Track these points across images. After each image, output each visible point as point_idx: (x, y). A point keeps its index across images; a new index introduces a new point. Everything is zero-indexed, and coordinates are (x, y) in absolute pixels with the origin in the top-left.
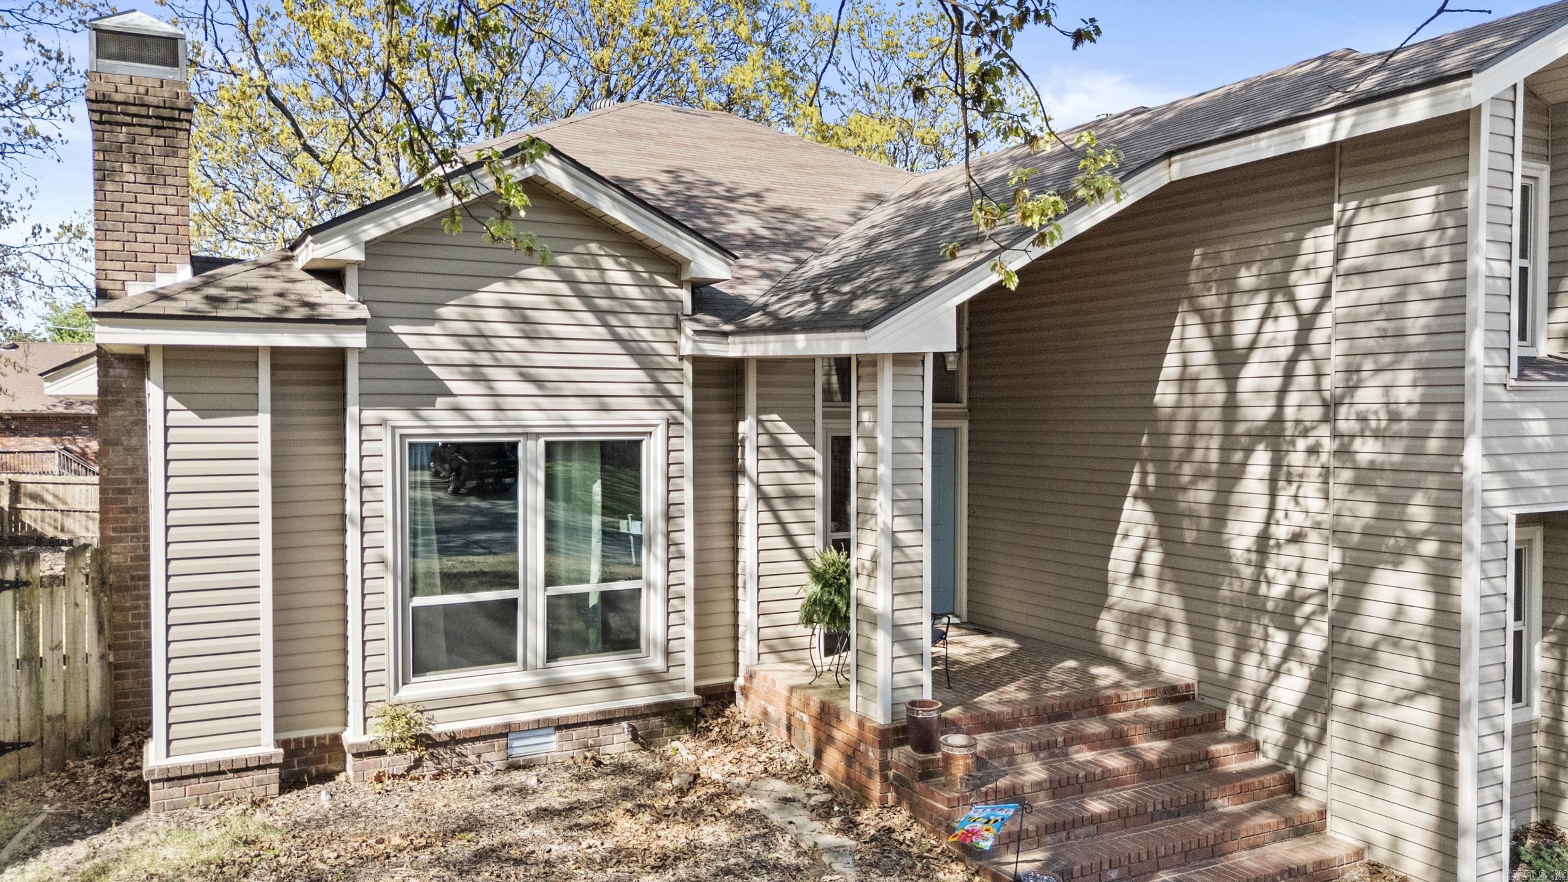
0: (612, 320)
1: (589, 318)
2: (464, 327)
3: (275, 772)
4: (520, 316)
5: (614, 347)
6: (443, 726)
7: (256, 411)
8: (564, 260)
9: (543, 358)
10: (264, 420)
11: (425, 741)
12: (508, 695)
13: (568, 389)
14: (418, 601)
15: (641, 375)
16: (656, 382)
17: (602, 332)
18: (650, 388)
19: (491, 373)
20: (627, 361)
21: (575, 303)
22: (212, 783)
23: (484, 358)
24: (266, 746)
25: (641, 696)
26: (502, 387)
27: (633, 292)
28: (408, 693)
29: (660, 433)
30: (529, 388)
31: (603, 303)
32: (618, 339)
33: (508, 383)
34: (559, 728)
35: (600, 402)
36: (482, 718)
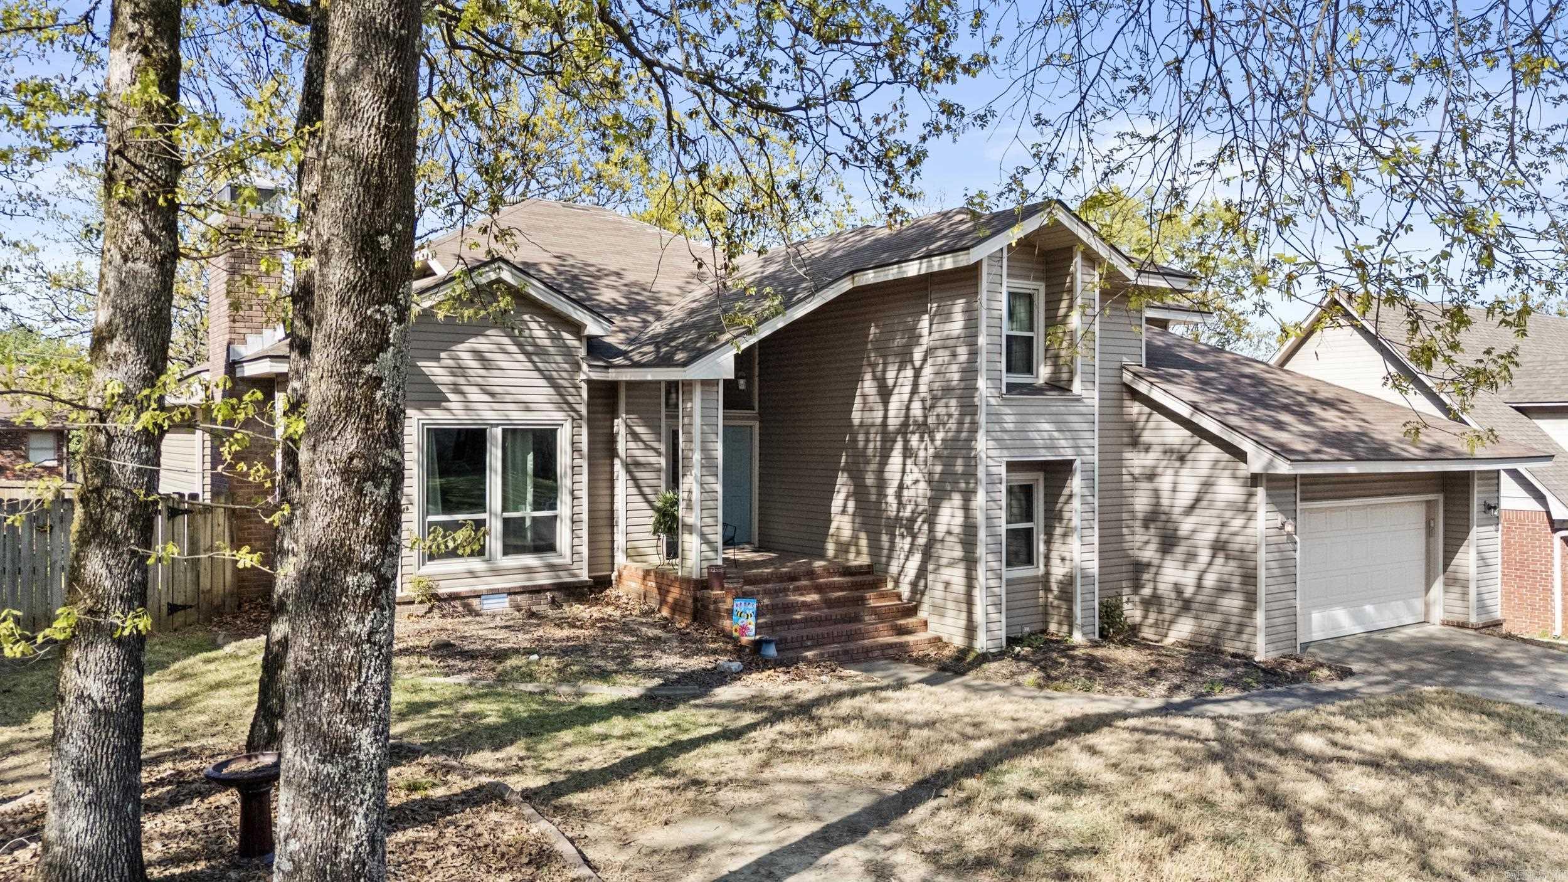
0: (536, 359)
1: (521, 357)
2: (452, 363)
5: (535, 374)
6: (445, 588)
8: (509, 324)
9: (495, 380)
11: (433, 598)
12: (472, 574)
13: (508, 398)
14: (429, 518)
15: (551, 391)
16: (561, 395)
17: (529, 365)
18: (557, 398)
19: (466, 389)
20: (543, 382)
21: (513, 349)
23: (461, 380)
26: (472, 397)
27: (547, 342)
28: (424, 570)
29: (566, 425)
30: (487, 398)
31: (530, 349)
32: (538, 370)
33: (474, 394)
34: (503, 594)
35: (527, 407)
36: (461, 587)
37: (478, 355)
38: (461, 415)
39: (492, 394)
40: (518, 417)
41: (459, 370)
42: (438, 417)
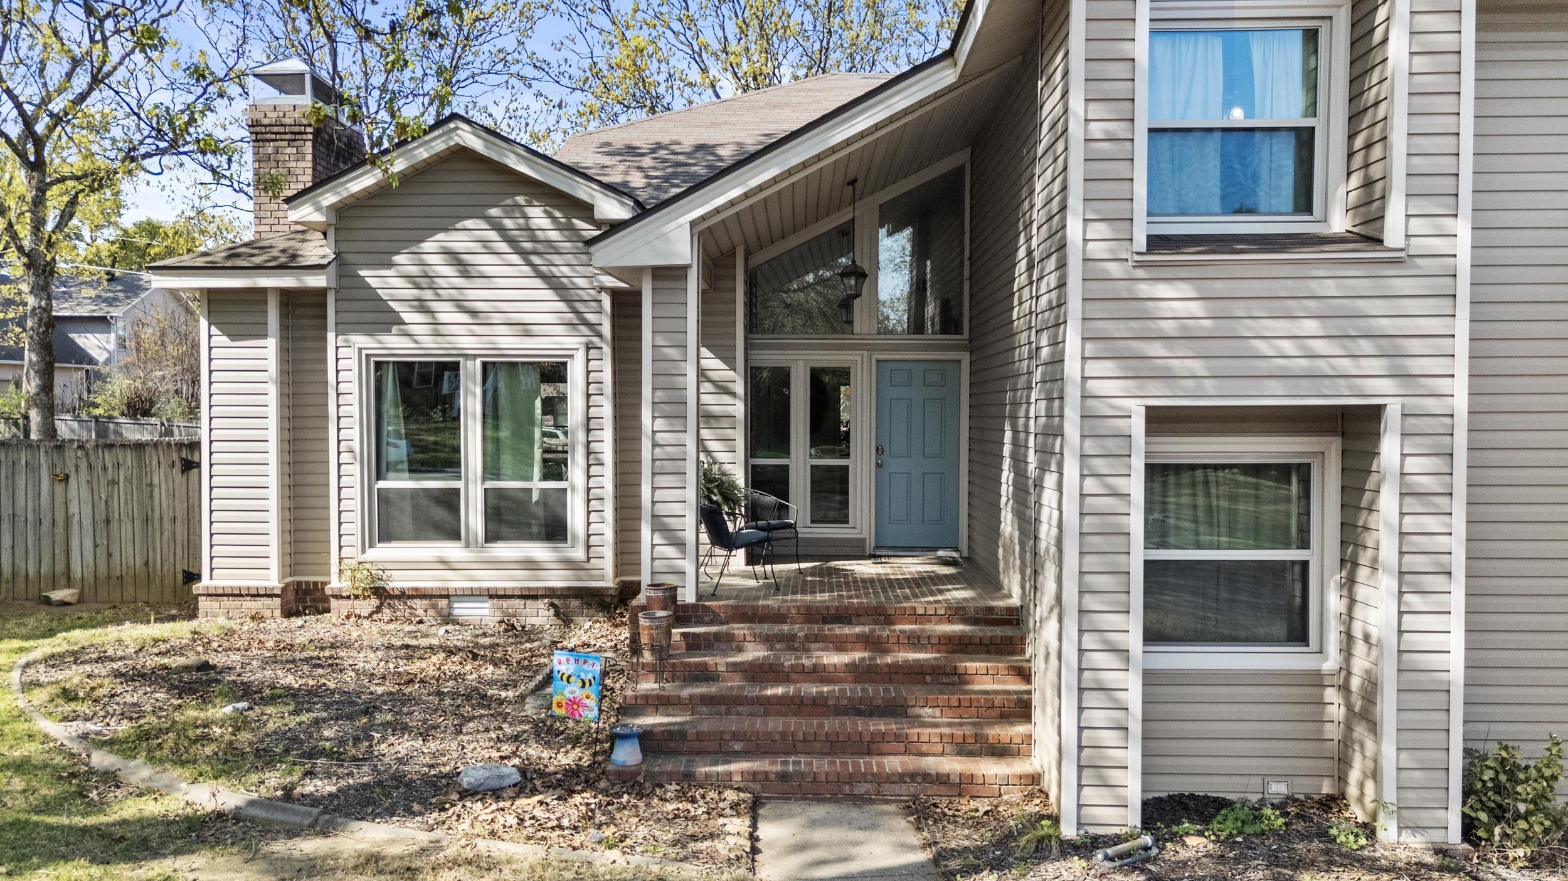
0: (536, 260)
1: (516, 259)
2: (414, 270)
3: (278, 601)
5: (538, 283)
6: (398, 582)
7: (265, 336)
8: (494, 212)
9: (476, 294)
10: (271, 344)
11: (381, 593)
12: (446, 564)
13: (497, 318)
14: (382, 484)
15: (562, 306)
16: (575, 312)
17: (527, 270)
18: (571, 317)
19: (435, 306)
20: (550, 294)
21: (503, 247)
22: (237, 602)
23: (428, 294)
24: (273, 580)
25: (558, 580)
26: (442, 317)
27: (554, 235)
28: (372, 554)
29: (580, 356)
30: (464, 318)
31: (528, 246)
32: (540, 276)
33: (447, 314)
34: (491, 597)
35: (525, 329)
36: (429, 581)
37: (454, 258)
38: (428, 342)
39: (473, 313)
40: (510, 344)
41: (424, 280)
42: (395, 345)
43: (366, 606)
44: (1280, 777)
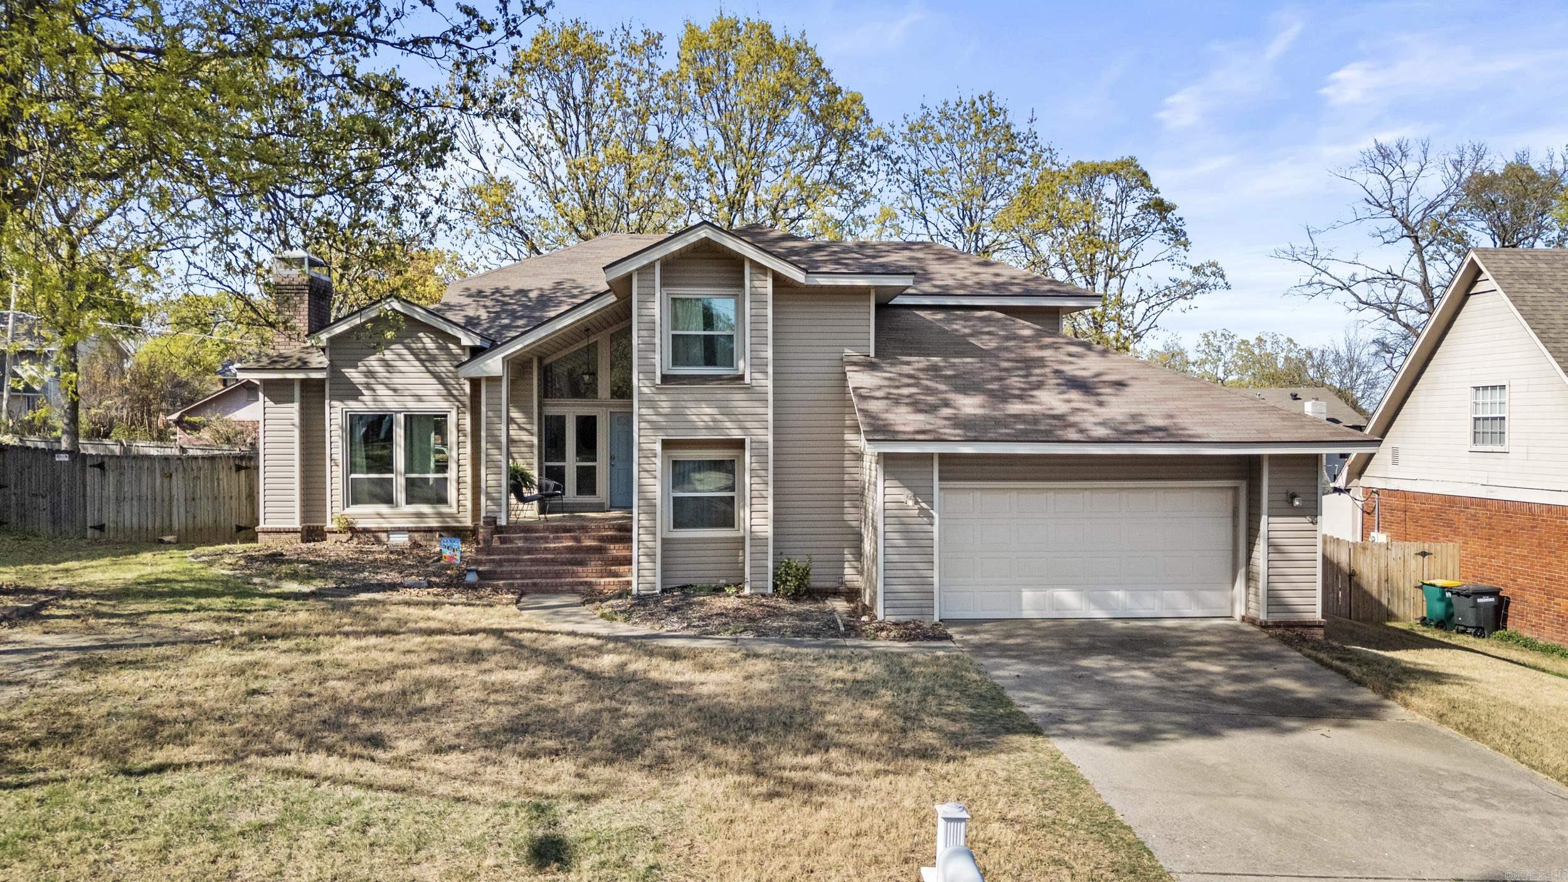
0: (428, 364)
1: (417, 363)
2: (366, 369)
3: (299, 535)
4: (387, 364)
5: (428, 375)
6: (361, 524)
7: (292, 402)
8: (408, 340)
9: (397, 380)
10: (296, 406)
11: (353, 530)
12: (383, 515)
13: (407, 392)
14: (353, 476)
15: (440, 387)
16: (447, 389)
17: (423, 369)
18: (444, 392)
19: (376, 387)
20: (434, 381)
21: (411, 357)
22: (278, 536)
23: (372, 381)
24: (297, 524)
26: (380, 392)
27: (437, 352)
28: (348, 511)
29: (454, 411)
30: (391, 393)
31: (423, 357)
32: (429, 371)
33: (381, 390)
34: (408, 530)
35: (421, 399)
36: (372, 524)
38: (371, 404)
39: (395, 390)
40: (413, 405)
41: (370, 374)
42: (354, 406)
43: (344, 537)
44: (722, 577)
